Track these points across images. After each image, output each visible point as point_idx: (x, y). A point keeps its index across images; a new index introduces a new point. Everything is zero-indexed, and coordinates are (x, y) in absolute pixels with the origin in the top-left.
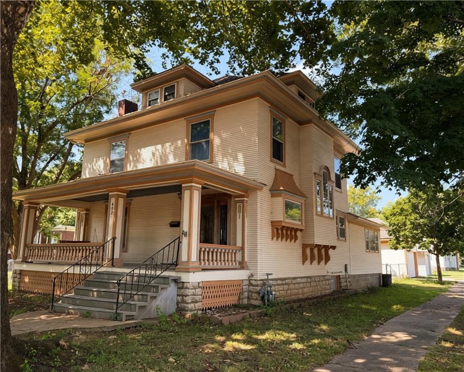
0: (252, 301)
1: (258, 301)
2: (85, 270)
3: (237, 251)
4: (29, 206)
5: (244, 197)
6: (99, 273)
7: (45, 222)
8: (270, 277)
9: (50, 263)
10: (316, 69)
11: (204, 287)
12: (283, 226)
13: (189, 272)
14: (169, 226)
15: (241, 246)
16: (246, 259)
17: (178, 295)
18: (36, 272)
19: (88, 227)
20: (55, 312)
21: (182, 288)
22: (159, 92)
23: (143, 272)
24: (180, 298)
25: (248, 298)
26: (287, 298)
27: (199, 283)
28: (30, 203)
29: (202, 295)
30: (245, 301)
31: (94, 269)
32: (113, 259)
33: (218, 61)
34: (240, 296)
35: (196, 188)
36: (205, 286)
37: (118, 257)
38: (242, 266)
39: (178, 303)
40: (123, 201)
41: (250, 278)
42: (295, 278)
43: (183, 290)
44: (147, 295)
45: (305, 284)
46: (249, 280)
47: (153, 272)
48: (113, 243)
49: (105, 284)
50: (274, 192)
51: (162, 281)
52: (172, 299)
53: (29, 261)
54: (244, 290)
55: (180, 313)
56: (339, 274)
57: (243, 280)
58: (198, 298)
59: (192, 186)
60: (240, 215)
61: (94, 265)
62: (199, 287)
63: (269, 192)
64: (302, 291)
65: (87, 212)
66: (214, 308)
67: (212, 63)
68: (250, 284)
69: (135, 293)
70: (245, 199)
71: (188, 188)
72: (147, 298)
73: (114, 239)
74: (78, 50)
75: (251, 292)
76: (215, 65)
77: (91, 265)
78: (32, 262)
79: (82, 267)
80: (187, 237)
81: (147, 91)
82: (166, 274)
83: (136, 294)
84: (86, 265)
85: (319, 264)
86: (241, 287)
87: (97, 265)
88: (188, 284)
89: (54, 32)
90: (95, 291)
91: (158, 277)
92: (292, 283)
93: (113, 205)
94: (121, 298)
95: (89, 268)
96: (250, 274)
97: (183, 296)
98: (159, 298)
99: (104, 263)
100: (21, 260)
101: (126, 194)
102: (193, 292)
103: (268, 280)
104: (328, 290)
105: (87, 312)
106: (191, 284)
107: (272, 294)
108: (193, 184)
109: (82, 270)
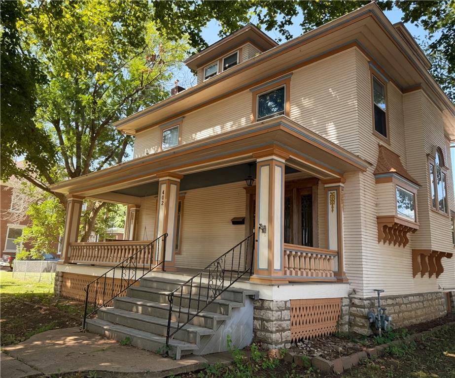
0: (356, 328)
1: (366, 330)
2: (128, 275)
3: (332, 257)
4: (73, 200)
5: (339, 182)
6: (146, 280)
7: (99, 223)
8: (381, 294)
9: (93, 265)
10: (423, 21)
11: (292, 309)
12: (395, 223)
13: (273, 285)
14: (232, 223)
15: (337, 250)
16: (344, 269)
17: (254, 318)
18: (78, 275)
19: (138, 225)
20: (88, 331)
21: (261, 308)
22: (218, 65)
23: (205, 281)
24: (258, 324)
25: (350, 324)
26: (399, 324)
27: (286, 302)
28: (74, 196)
29: (290, 320)
30: (346, 328)
31: (139, 274)
32: (164, 261)
33: (290, 23)
34: (338, 320)
35: (278, 163)
36: (295, 307)
37: (170, 260)
38: (339, 278)
39: (255, 331)
40: (176, 188)
41: (351, 296)
42: (406, 296)
43: (263, 312)
44: (212, 318)
45: (417, 304)
46: (351, 299)
47: (219, 283)
48: (164, 241)
49: (155, 297)
50: (381, 176)
51: (232, 296)
52: (247, 324)
53: (72, 262)
54: (344, 312)
55: (260, 346)
56: (450, 291)
57: (342, 298)
58: (285, 324)
59: (272, 159)
60: (332, 207)
61: (140, 269)
62: (286, 309)
63: (373, 177)
64: (416, 313)
65: (137, 209)
66: (306, 339)
67: (282, 25)
68: (353, 305)
69: (195, 313)
70: (341, 184)
71: (266, 163)
72: (212, 322)
73: (165, 236)
74: (128, 31)
75: (355, 315)
76: (286, 27)
77: (136, 268)
78: (76, 264)
79: (124, 272)
80: (267, 234)
81: (203, 67)
82: (237, 285)
83: (197, 315)
84: (130, 268)
85: (430, 277)
86: (340, 308)
87: (143, 269)
88: (271, 303)
89: (102, 11)
90: (141, 305)
91: (226, 289)
92: (403, 304)
93: (163, 193)
94: (174, 320)
95: (134, 272)
96: (351, 290)
97: (263, 320)
98: (229, 323)
99: (153, 266)
100: (63, 261)
101: (179, 180)
102: (279, 316)
103: (378, 298)
104: (442, 312)
105: (126, 338)
106: (274, 302)
107: (388, 321)
108: (274, 157)
109: (124, 275)
